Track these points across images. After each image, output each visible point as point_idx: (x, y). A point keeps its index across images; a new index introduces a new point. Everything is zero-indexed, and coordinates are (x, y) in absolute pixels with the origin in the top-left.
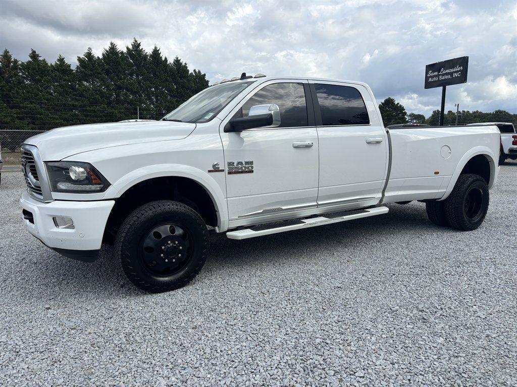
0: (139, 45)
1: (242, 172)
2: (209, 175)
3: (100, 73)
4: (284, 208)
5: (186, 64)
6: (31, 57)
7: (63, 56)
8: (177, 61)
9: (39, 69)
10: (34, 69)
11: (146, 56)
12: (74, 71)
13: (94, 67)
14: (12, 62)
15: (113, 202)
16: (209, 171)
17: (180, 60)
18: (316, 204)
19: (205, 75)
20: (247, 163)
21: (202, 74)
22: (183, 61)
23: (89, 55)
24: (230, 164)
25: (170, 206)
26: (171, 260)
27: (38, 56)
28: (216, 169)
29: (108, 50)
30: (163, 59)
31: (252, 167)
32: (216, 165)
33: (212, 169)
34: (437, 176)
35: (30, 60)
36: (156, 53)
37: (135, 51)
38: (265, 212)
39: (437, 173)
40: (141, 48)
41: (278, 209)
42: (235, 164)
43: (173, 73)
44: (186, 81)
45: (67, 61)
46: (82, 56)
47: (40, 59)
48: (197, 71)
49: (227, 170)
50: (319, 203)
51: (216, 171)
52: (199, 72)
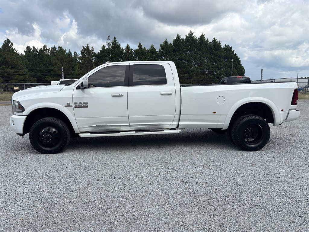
0: (192, 34)
1: (81, 107)
2: (66, 108)
3: (170, 52)
4: (108, 125)
5: (219, 42)
6: (139, 47)
7: (153, 45)
8: (214, 41)
9: (141, 53)
10: (139, 52)
11: (196, 40)
12: (158, 52)
13: (167, 49)
14: (130, 50)
15: (26, 116)
16: (65, 106)
17: (216, 40)
18: (129, 124)
19: (232, 47)
20: (84, 103)
21: (230, 46)
22: (218, 40)
23: (166, 43)
24: (75, 103)
25: (49, 119)
26: (46, 141)
27: (142, 46)
28: (68, 105)
29: (176, 38)
30: (206, 40)
31: (87, 105)
32: (68, 103)
33: (67, 105)
34: (215, 115)
35: (138, 48)
36: (202, 37)
37: (190, 38)
38: (97, 126)
39: (214, 113)
40: (193, 35)
41: (105, 125)
42: (78, 104)
43: (211, 48)
44: (218, 52)
45: (155, 47)
46: (162, 44)
47: (143, 47)
48: (227, 45)
49: (74, 106)
50: (130, 124)
51: (68, 106)
52: (228, 46)
